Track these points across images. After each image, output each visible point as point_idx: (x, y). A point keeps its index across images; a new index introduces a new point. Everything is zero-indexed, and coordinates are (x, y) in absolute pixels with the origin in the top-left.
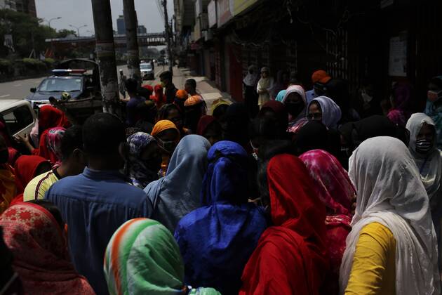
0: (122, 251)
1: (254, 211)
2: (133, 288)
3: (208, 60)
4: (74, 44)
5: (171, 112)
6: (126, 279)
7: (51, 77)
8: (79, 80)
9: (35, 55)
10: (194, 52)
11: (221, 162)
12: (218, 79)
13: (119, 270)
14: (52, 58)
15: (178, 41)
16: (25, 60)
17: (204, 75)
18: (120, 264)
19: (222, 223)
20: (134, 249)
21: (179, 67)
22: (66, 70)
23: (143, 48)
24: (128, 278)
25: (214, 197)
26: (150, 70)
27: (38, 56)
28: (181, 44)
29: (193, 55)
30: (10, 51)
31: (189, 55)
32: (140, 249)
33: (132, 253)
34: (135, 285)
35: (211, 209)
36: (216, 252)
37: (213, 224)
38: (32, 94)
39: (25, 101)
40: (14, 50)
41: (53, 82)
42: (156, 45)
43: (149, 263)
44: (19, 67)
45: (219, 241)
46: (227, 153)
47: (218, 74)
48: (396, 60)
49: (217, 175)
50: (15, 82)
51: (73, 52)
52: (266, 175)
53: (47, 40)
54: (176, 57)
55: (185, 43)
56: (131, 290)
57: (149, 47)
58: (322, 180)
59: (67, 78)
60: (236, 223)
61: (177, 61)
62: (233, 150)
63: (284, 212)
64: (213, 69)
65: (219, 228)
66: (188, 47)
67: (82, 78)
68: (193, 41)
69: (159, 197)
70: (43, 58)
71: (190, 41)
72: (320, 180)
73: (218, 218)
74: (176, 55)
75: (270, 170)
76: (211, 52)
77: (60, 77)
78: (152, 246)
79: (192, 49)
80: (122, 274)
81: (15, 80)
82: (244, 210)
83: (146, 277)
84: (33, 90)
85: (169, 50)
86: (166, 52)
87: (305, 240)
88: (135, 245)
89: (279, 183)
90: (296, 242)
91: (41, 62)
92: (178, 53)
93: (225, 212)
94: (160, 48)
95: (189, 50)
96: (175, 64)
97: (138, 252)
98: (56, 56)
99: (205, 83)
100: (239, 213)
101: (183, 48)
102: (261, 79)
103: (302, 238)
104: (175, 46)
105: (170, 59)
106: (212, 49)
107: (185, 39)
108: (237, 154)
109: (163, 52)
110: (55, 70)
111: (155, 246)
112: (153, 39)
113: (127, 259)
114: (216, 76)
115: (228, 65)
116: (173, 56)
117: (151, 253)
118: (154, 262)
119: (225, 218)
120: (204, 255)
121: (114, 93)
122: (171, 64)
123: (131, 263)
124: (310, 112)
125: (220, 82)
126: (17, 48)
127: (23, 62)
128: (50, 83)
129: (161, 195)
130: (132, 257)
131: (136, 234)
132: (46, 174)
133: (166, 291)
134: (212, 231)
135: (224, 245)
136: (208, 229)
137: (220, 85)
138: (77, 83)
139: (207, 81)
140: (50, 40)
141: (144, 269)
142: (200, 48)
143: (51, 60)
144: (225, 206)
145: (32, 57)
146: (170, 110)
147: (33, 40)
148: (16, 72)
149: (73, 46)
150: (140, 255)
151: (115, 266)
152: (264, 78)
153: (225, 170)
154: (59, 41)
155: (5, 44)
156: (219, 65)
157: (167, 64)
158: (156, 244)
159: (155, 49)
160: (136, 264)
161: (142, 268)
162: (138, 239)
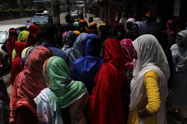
0: (48, 65)
1: (101, 60)
2: (52, 77)
3: (101, 10)
4: (46, 3)
5: (80, 28)
6: (49, 74)
7: (36, 16)
8: (47, 18)
9: (29, 8)
10: (95, 7)
11: (89, 41)
12: (105, 18)
13: (47, 71)
14: (37, 9)
15: (90, 2)
16: (26, 9)
17: (99, 17)
18: (47, 70)
19: (88, 63)
20: (52, 64)
21: (89, 14)
22: (41, 14)
23: (75, 5)
24: (50, 73)
25: (86, 53)
26: (77, 15)
27: (31, 8)
28: (91, 4)
29: (95, 8)
30: (19, 6)
31: (93, 8)
32: (53, 64)
33: (51, 66)
34: (52, 76)
35: (85, 58)
36: (86, 73)
37: (85, 63)
38: (28, 23)
39: (24, 25)
40: (21, 6)
41: (36, 18)
42: (80, 4)
43: (57, 68)
44: (23, 13)
45: (87, 69)
46: (91, 38)
47: (105, 17)
48: (177, 10)
49: (87, 45)
50: (22, 19)
51: (45, 6)
52: (104, 45)
53: (34, 2)
54: (88, 10)
55: (92, 4)
56: (51, 77)
57: (77, 5)
58: (128, 49)
59: (42, 17)
60: (94, 62)
61: (89, 11)
62: (94, 37)
63: (109, 58)
64: (103, 14)
65: (87, 65)
66: (93, 5)
67: (48, 17)
68: (95, 2)
69: (69, 54)
70: (33, 9)
71: (94, 3)
72: (127, 49)
73: (87, 61)
74: (88, 8)
75: (106, 43)
76: (103, 7)
77: (39, 16)
78: (58, 64)
79: (95, 6)
80: (48, 72)
81: (21, 18)
82: (97, 58)
83: (56, 73)
84: (28, 22)
85: (85, 6)
86: (84, 7)
87: (115, 67)
88: (52, 63)
89: (108, 48)
90: (111, 67)
91: (32, 11)
92: (89, 7)
93: (90, 59)
94: (82, 5)
95: (93, 6)
96: (88, 12)
97: (53, 65)
98: (38, 8)
99: (100, 20)
100: (95, 59)
101: (91, 5)
102: (122, 18)
103: (114, 66)
104: (88, 5)
105: (86, 10)
106: (103, 6)
107: (92, 1)
108: (95, 38)
109: (82, 7)
110: (37, 13)
111: (59, 64)
112: (79, 2)
113: (49, 68)
114: (104, 17)
115: (109, 12)
116: (87, 9)
117: (57, 66)
118: (58, 68)
119: (90, 61)
120: (81, 74)
121: (58, 21)
122: (86, 13)
123: (51, 69)
124: (134, 28)
125: (106, 20)
126: (22, 5)
127: (24, 10)
128: (35, 19)
129: (70, 53)
130: (51, 67)
131: (52, 60)
132: (30, 47)
133: (62, 78)
134: (84, 65)
135: (88, 70)
136: (83, 65)
137: (106, 21)
138: (46, 19)
139: (101, 20)
140: (36, 1)
141: (55, 71)
142: (98, 5)
143: (36, 10)
144: (90, 57)
145: (28, 8)
146: (80, 27)
147: (29, 1)
148: (22, 14)
149: (45, 4)
150: (54, 66)
151: (46, 70)
152: (123, 17)
153: (90, 43)
154: (39, 2)
155: (17, 3)
156: (106, 12)
157: (84, 12)
158: (59, 63)
159: (80, 6)
160: (53, 69)
161: (54, 71)
162: (53, 61)
